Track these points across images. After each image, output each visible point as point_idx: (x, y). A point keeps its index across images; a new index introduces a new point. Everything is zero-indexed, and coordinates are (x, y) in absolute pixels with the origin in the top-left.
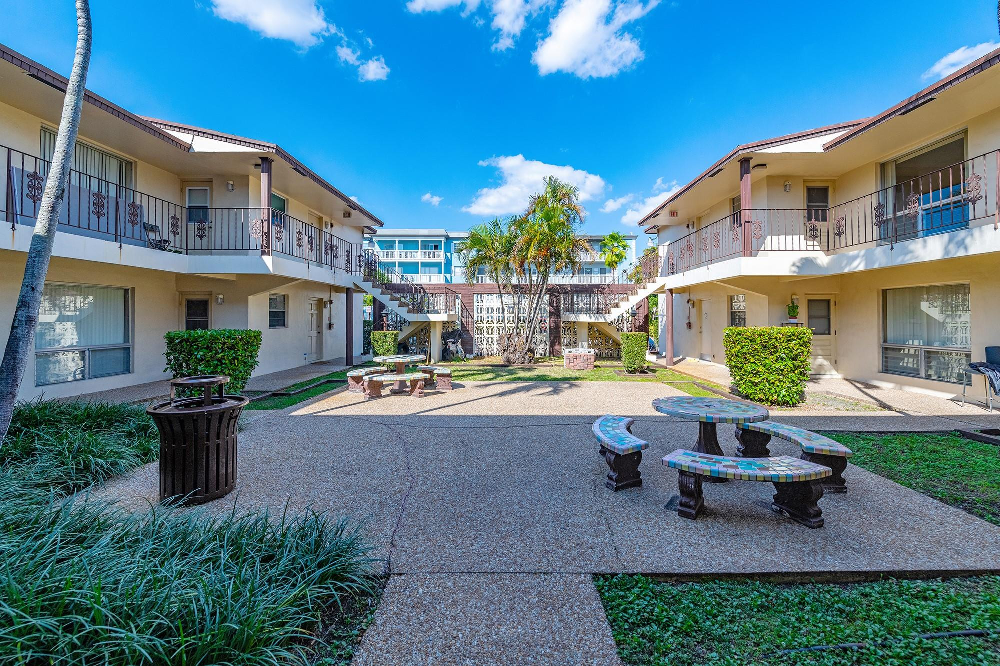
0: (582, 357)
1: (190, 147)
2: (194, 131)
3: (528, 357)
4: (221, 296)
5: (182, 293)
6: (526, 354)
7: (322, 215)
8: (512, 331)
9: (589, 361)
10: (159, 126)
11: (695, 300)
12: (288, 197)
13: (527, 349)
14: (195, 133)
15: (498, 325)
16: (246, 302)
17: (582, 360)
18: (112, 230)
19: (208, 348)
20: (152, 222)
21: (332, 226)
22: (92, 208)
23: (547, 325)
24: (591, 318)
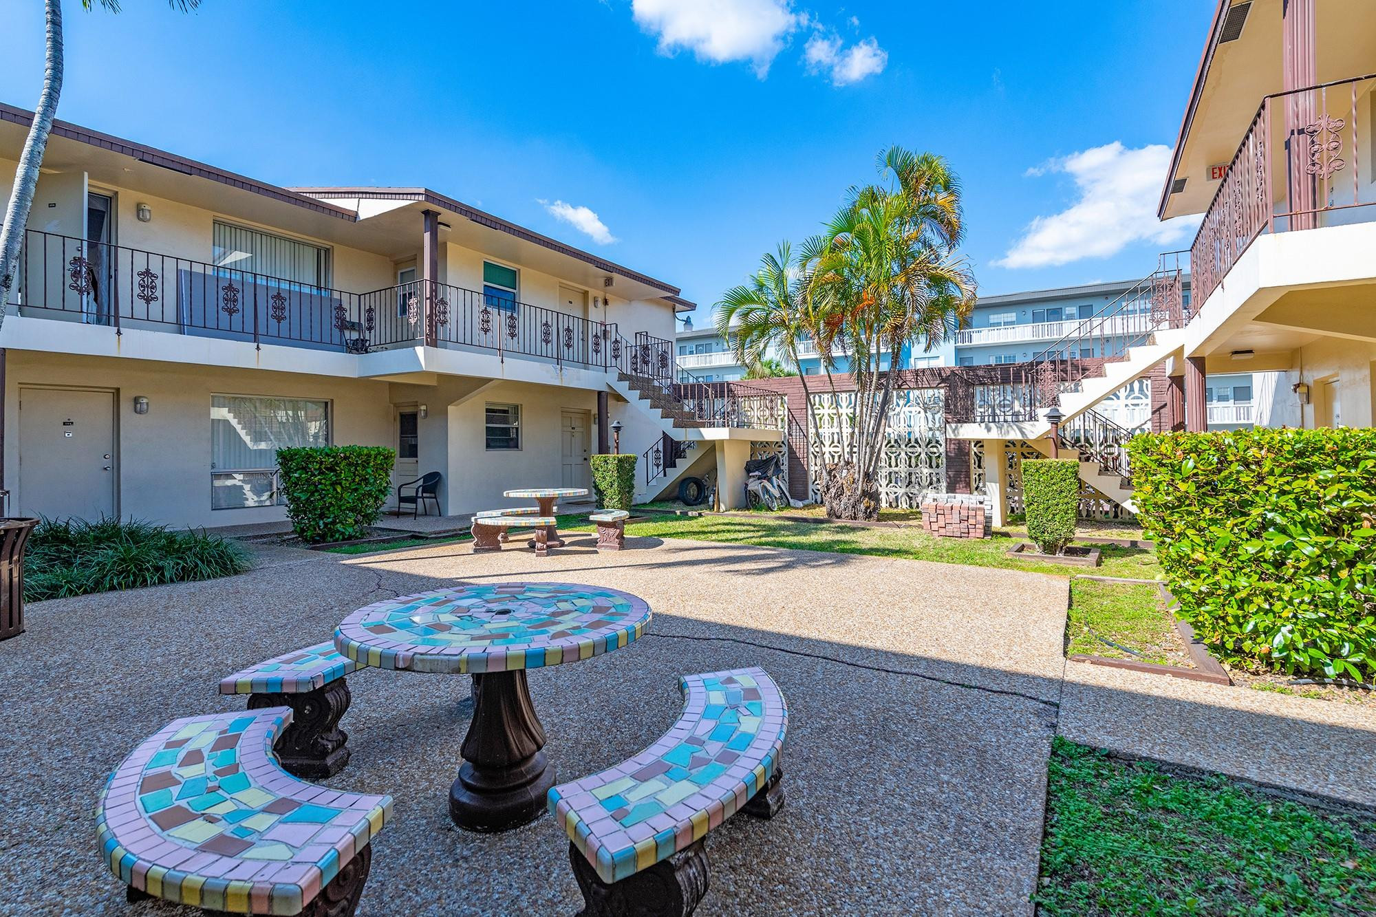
0: (955, 512)
1: (354, 216)
2: (359, 193)
3: (862, 507)
4: (423, 408)
5: (396, 406)
6: (859, 501)
7: (586, 289)
8: (836, 460)
9: (972, 521)
10: (311, 196)
11: (1311, 383)
12: (519, 267)
13: (859, 492)
14: (360, 195)
15: (832, 449)
16: (445, 413)
17: (956, 518)
18: (250, 327)
19: (303, 468)
20: (355, 319)
21: (606, 302)
22: (222, 304)
23: (942, 449)
24: (989, 430)
